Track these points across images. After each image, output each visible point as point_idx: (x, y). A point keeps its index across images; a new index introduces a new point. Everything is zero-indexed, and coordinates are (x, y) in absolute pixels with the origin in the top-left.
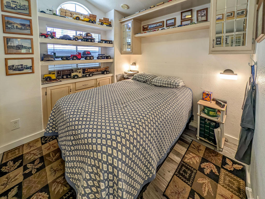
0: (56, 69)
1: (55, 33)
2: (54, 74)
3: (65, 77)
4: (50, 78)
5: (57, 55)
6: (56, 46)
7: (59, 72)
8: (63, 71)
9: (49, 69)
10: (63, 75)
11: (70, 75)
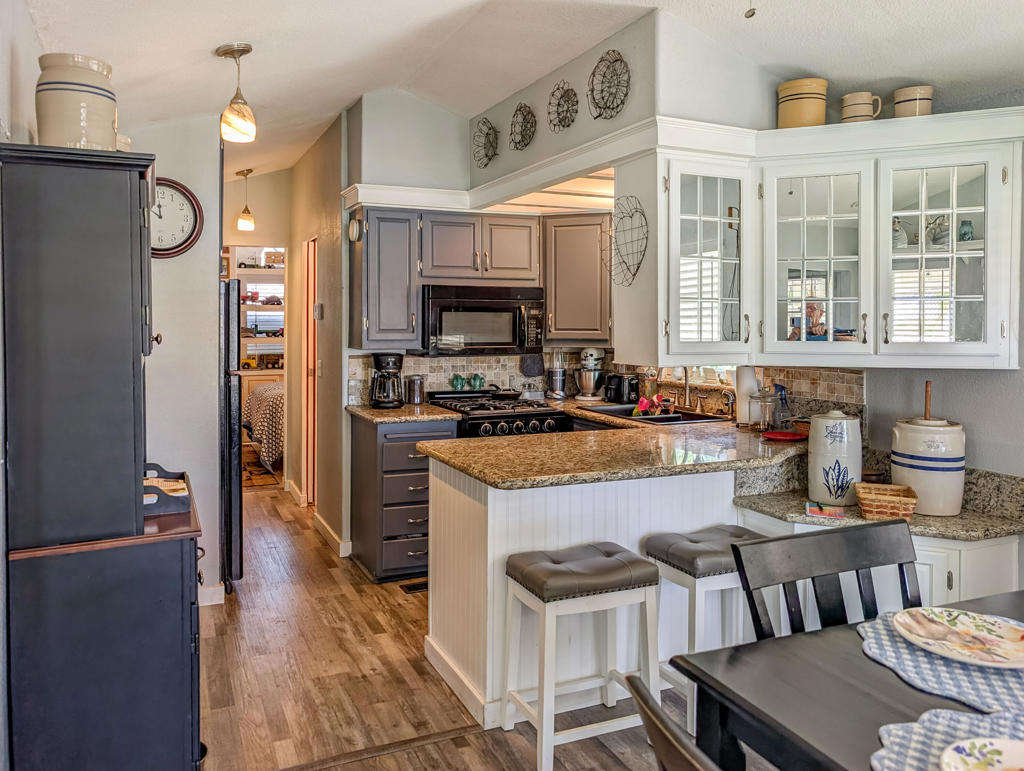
0: (257, 352)
1: (257, 293)
2: (254, 359)
3: (270, 366)
4: (248, 365)
5: (259, 328)
6: (258, 313)
7: (262, 357)
8: (268, 355)
9: (249, 352)
10: (268, 363)
11: (278, 363)
